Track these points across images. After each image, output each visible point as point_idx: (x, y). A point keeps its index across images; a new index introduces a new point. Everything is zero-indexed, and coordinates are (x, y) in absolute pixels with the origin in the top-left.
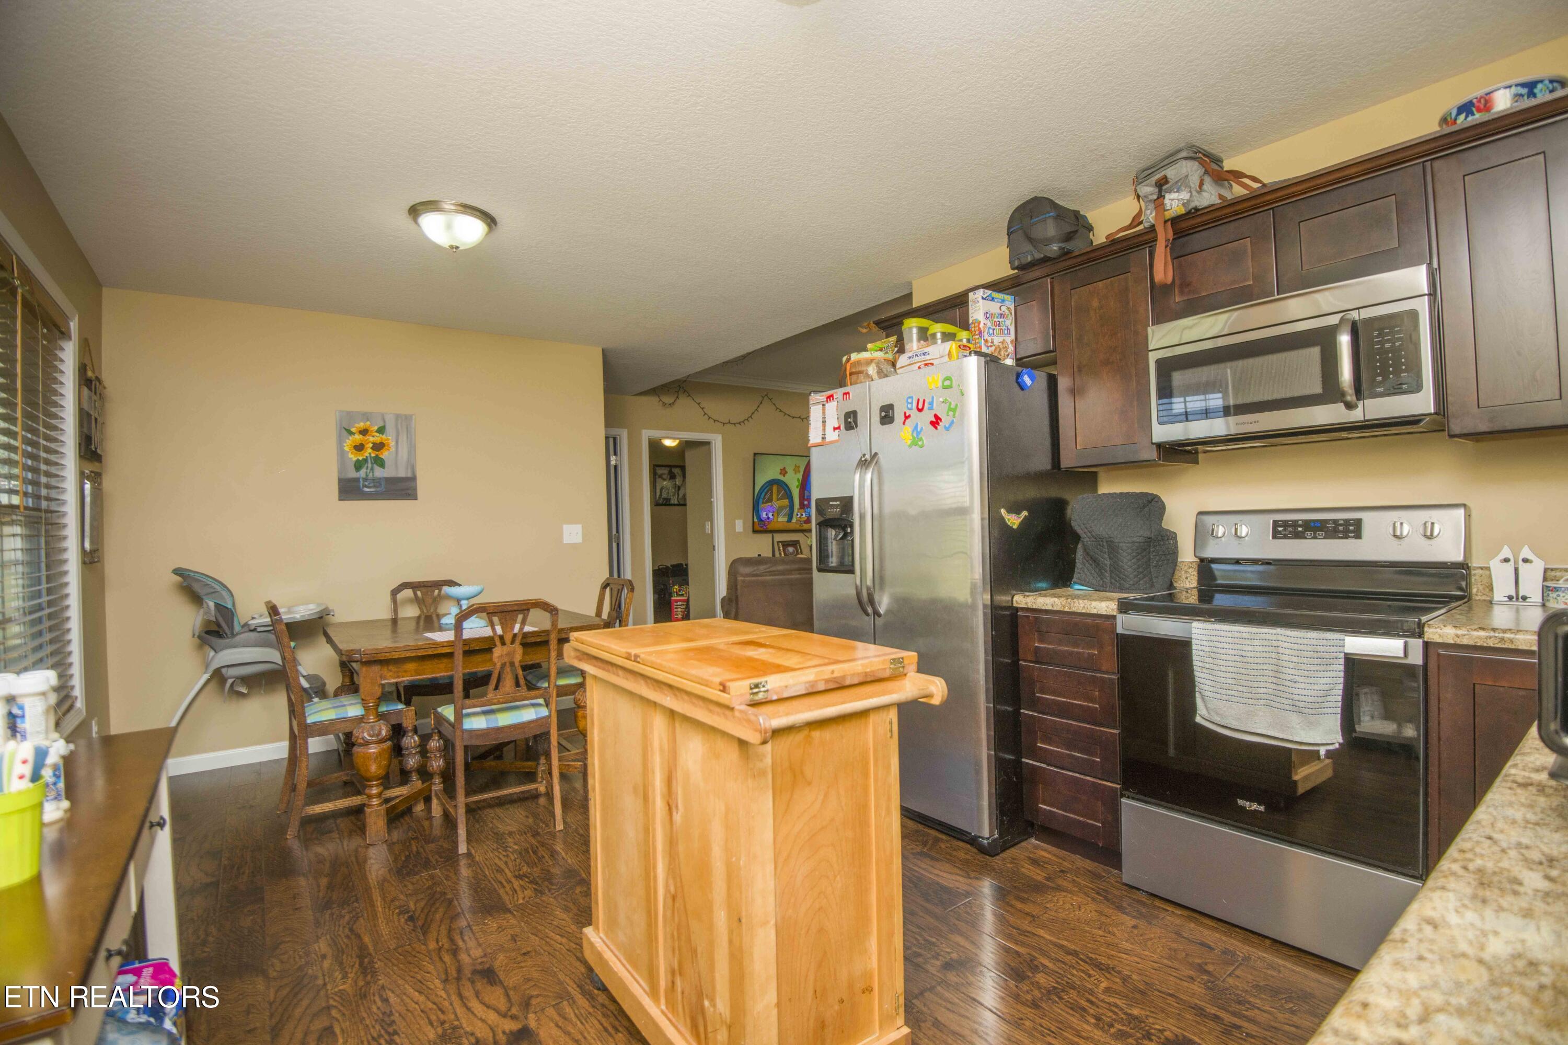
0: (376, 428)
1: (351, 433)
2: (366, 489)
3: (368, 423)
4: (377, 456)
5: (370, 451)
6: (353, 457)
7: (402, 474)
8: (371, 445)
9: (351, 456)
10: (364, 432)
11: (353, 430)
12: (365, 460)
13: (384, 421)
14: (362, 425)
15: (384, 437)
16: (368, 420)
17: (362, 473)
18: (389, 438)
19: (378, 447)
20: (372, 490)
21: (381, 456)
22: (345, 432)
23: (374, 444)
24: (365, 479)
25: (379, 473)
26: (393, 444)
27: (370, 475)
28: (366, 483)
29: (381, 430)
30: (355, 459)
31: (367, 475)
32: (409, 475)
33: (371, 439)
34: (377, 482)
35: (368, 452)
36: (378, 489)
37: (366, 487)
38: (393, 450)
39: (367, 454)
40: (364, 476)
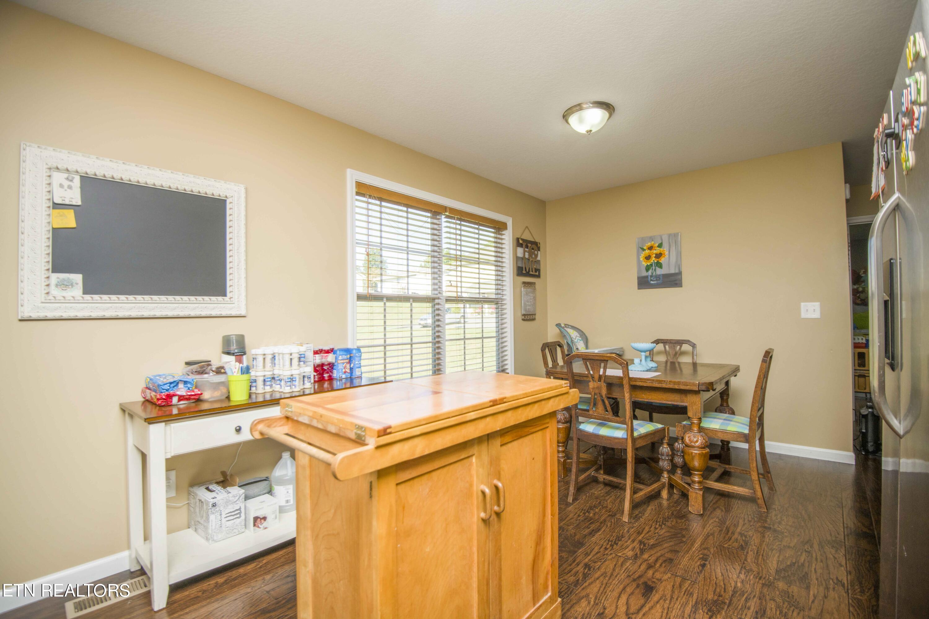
0: (657, 245)
1: (644, 250)
2: (652, 282)
3: (653, 242)
4: (658, 261)
5: (654, 259)
6: (645, 264)
7: (672, 271)
8: (654, 255)
9: (643, 263)
10: (651, 248)
11: (645, 248)
12: (651, 265)
13: (662, 240)
14: (649, 244)
15: (662, 249)
16: (652, 241)
17: (650, 273)
18: (665, 250)
19: (659, 256)
20: (655, 282)
21: (660, 261)
22: (640, 250)
23: (656, 254)
24: (651, 276)
25: (659, 272)
26: (667, 253)
27: (654, 274)
28: (652, 279)
29: (660, 246)
30: (646, 265)
31: (652, 274)
32: (677, 271)
33: (655, 252)
34: (658, 277)
35: (653, 260)
36: (659, 282)
37: (652, 280)
38: (667, 256)
39: (652, 261)
40: (651, 274)
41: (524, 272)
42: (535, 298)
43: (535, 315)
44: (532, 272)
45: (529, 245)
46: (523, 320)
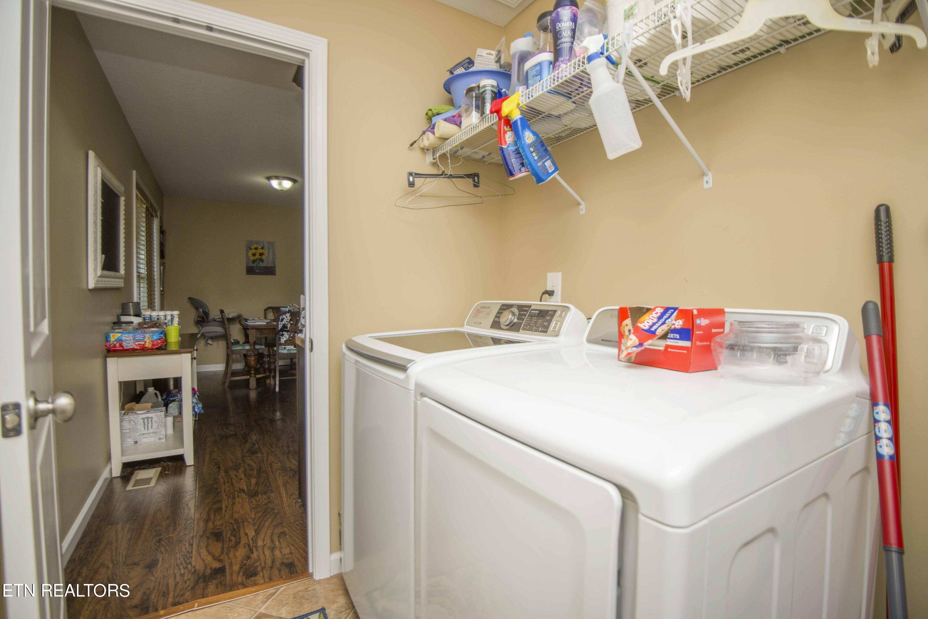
0: (260, 247)
1: (251, 249)
2: (256, 271)
3: (258, 245)
4: (261, 258)
5: (258, 256)
6: (252, 258)
7: (270, 265)
8: (259, 254)
9: (251, 258)
10: (256, 249)
11: (252, 248)
12: (256, 260)
13: (264, 245)
14: (255, 246)
15: (263, 251)
17: (255, 264)
18: (265, 251)
19: (261, 254)
20: (259, 271)
22: (249, 249)
24: (256, 267)
25: (261, 264)
26: (267, 253)
27: (258, 266)
29: (262, 248)
30: (252, 259)
32: (273, 265)
33: (259, 251)
34: (261, 268)
36: (261, 271)
37: (257, 270)
38: (267, 255)
40: (256, 266)
43: (163, 290)
44: (164, 254)
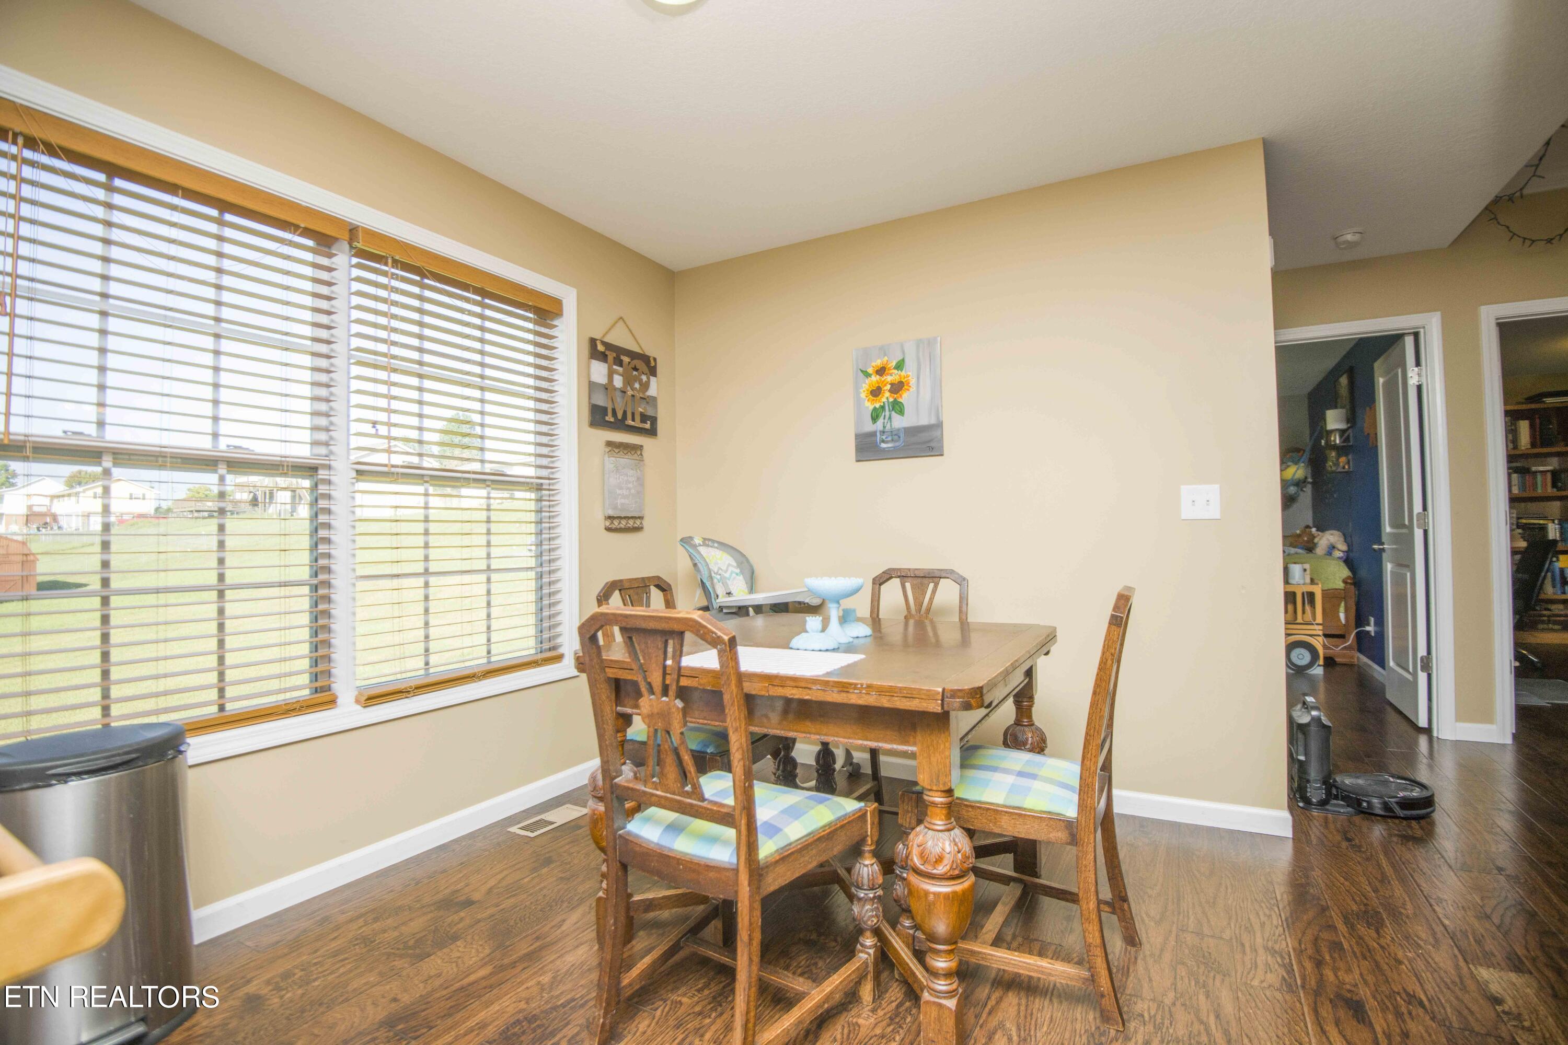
0: (894, 364)
1: (868, 375)
2: (883, 445)
3: (886, 358)
4: (895, 399)
5: (887, 394)
6: (869, 406)
7: (924, 421)
8: (888, 387)
9: (867, 404)
10: (881, 371)
11: (870, 371)
12: (883, 407)
13: (903, 353)
14: (878, 363)
15: (903, 373)
16: (885, 355)
17: (879, 425)
18: (909, 373)
19: (897, 387)
20: (890, 445)
21: (900, 400)
22: (861, 375)
23: (892, 384)
24: (883, 432)
25: (899, 422)
26: (913, 381)
27: (888, 427)
28: (884, 437)
29: (900, 366)
30: (871, 407)
31: (884, 427)
32: (933, 421)
33: (889, 379)
34: (895, 434)
35: (886, 397)
36: (897, 444)
37: (883, 441)
38: (913, 389)
39: (884, 400)
40: (882, 428)
41: (609, 418)
42: (640, 481)
43: (641, 518)
44: (633, 420)
45: (626, 359)
46: (608, 529)
